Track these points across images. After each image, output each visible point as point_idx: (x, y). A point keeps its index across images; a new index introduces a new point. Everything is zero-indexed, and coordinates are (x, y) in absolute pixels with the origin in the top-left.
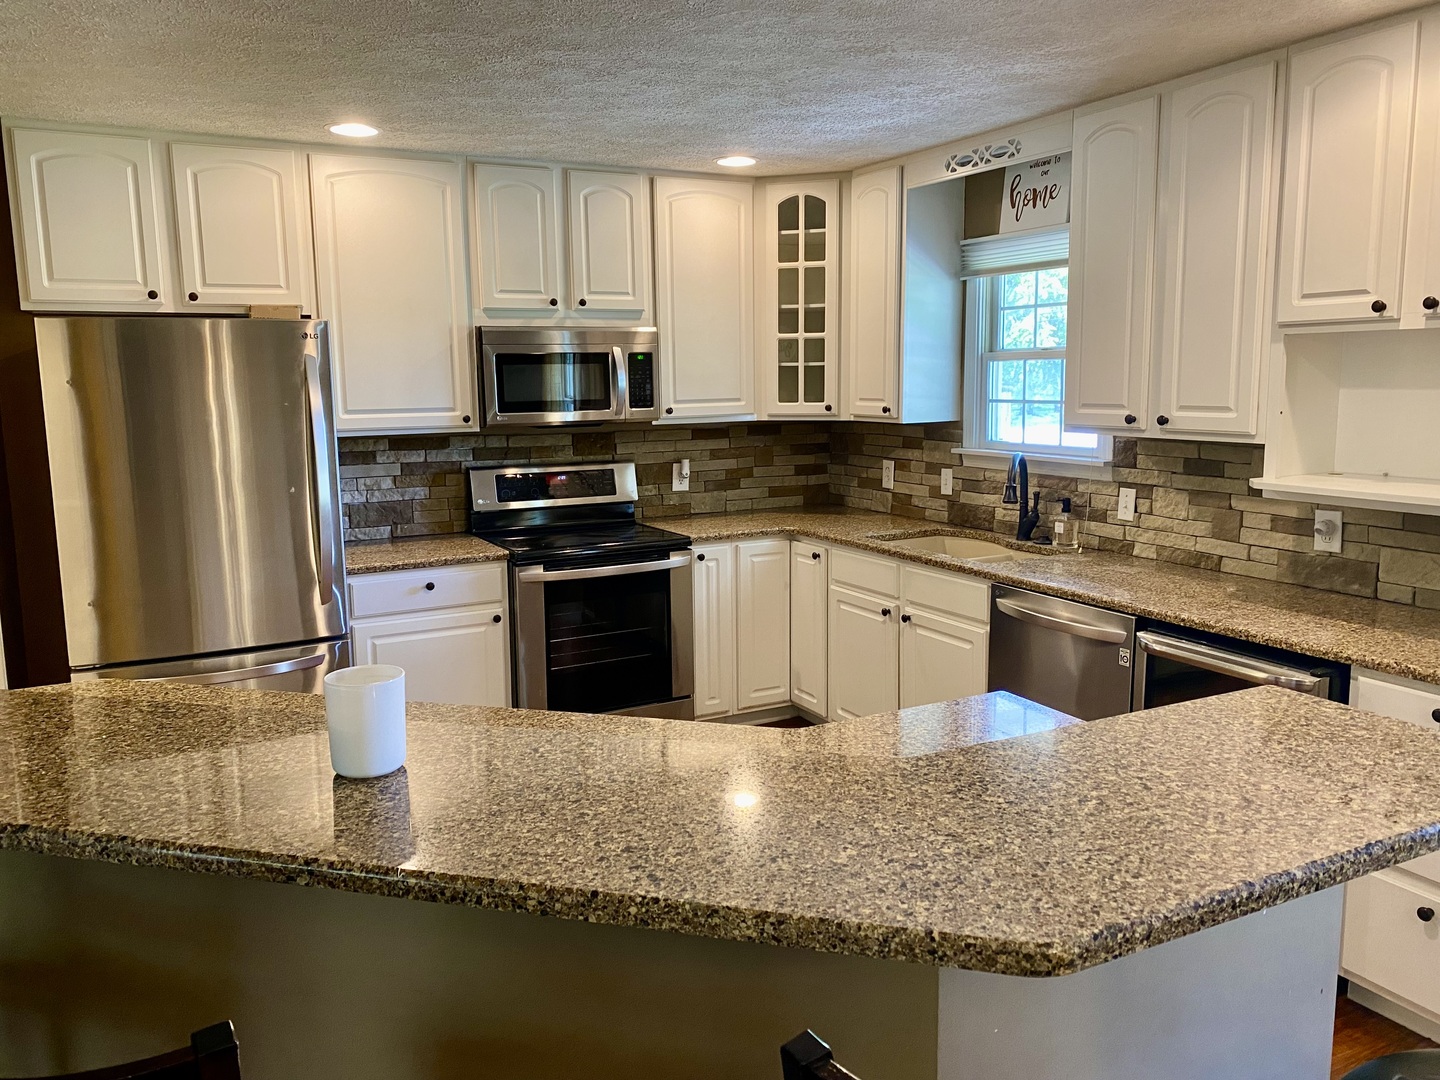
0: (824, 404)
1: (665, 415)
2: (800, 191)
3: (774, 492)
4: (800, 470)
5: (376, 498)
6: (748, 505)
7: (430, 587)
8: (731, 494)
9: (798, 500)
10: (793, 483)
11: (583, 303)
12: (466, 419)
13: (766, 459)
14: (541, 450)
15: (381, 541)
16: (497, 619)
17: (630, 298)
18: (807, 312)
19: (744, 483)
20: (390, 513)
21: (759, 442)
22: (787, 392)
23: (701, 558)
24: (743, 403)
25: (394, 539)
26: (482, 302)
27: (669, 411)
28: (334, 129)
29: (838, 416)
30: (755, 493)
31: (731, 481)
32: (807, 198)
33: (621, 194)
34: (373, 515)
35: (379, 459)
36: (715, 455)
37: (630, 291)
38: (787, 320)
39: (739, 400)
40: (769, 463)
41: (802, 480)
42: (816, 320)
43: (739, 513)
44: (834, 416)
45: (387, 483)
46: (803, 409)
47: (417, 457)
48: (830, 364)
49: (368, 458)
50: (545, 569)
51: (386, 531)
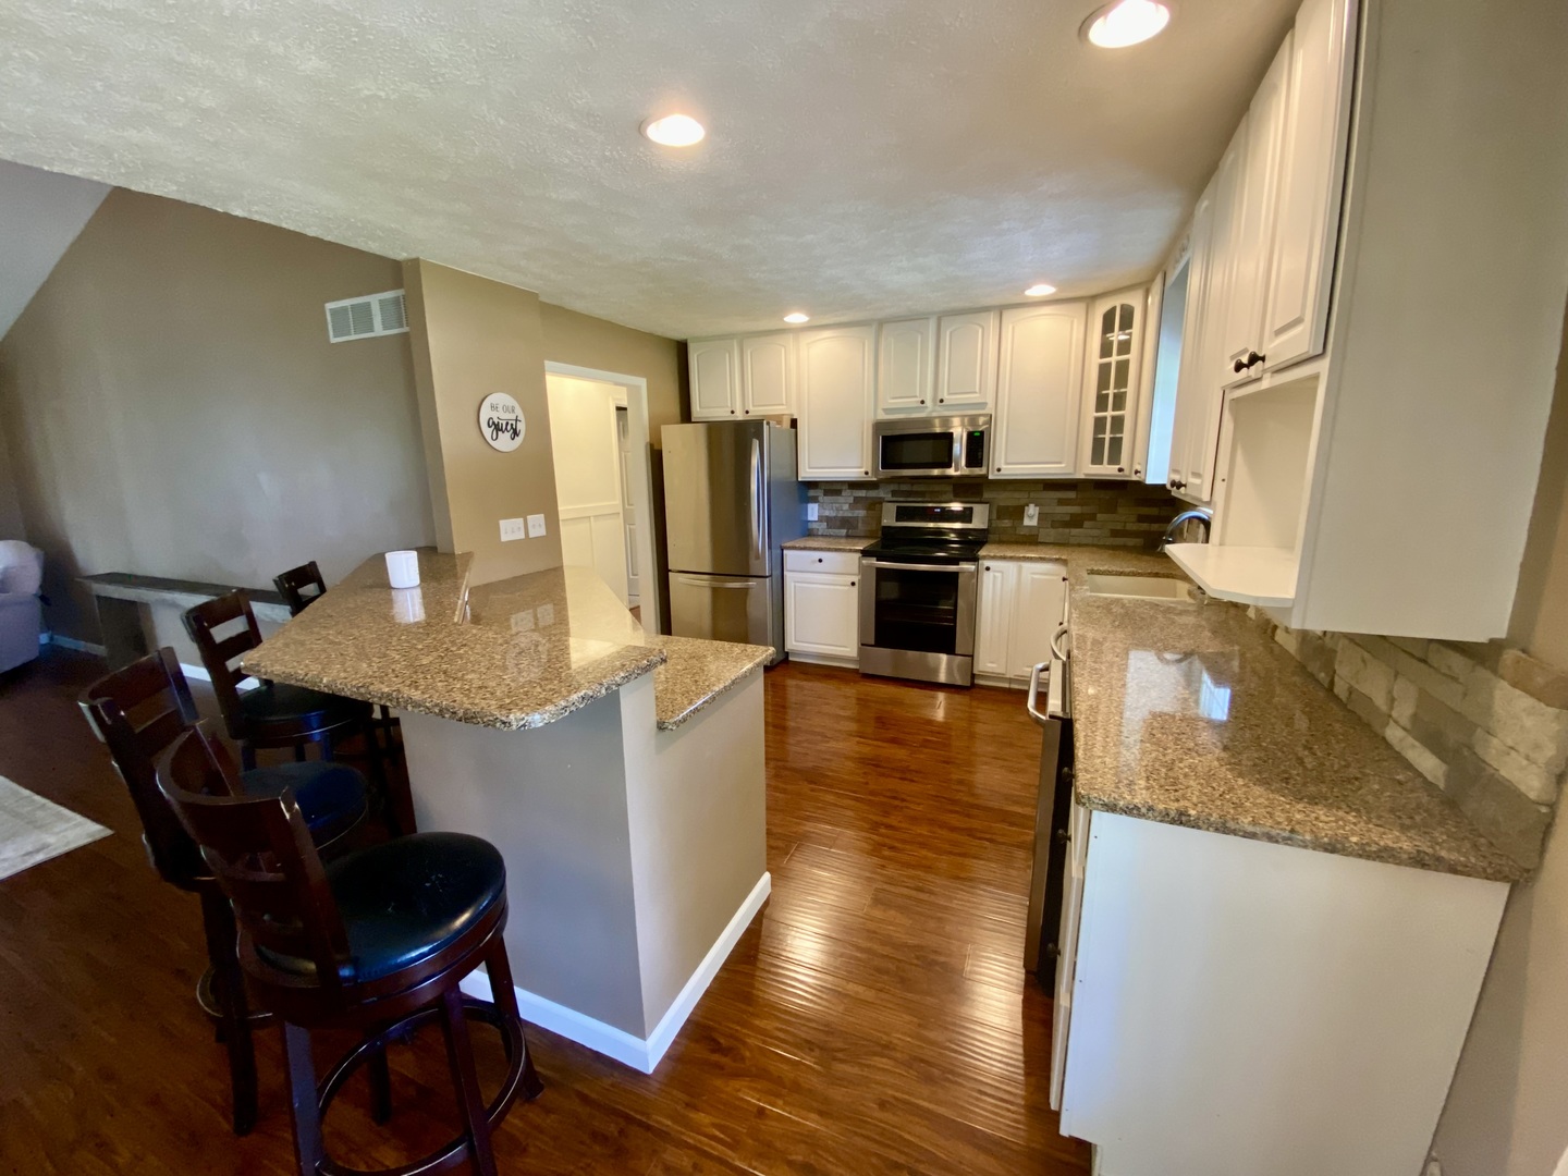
0: (1118, 467)
1: (996, 472)
2: (1116, 302)
3: (1115, 533)
4: (1141, 519)
5: (841, 514)
6: (1089, 541)
7: (820, 561)
8: (1075, 531)
9: (1138, 541)
10: (1135, 528)
11: (942, 401)
12: (867, 473)
13: (1111, 508)
14: (932, 492)
15: (841, 537)
16: (853, 584)
17: (977, 395)
18: (1115, 395)
19: (1086, 524)
20: (845, 523)
21: (1104, 495)
22: (1097, 458)
23: (988, 569)
24: (1063, 465)
25: (848, 536)
26: (882, 405)
27: (999, 470)
28: (786, 319)
29: (1130, 476)
30: (1096, 532)
31: (1075, 522)
32: (1122, 306)
33: (977, 327)
34: (838, 523)
35: (843, 494)
36: (1061, 502)
37: (977, 390)
38: (1101, 403)
39: (1060, 463)
40: (1114, 511)
41: (1144, 526)
42: (1119, 401)
43: (1079, 545)
44: (1126, 476)
45: (846, 507)
46: (1106, 471)
47: (862, 493)
48: (1126, 436)
49: (838, 493)
50: (878, 560)
51: (844, 532)
